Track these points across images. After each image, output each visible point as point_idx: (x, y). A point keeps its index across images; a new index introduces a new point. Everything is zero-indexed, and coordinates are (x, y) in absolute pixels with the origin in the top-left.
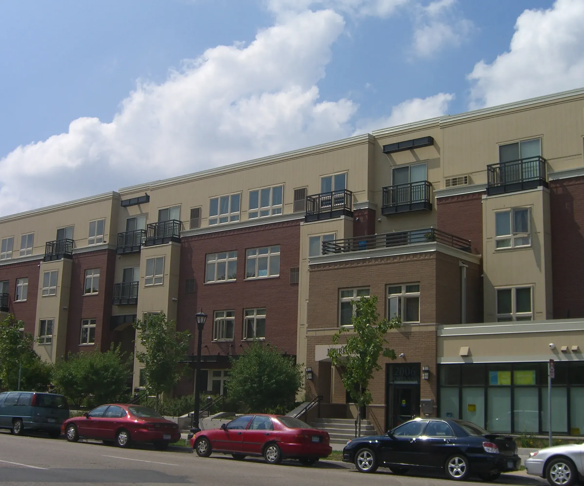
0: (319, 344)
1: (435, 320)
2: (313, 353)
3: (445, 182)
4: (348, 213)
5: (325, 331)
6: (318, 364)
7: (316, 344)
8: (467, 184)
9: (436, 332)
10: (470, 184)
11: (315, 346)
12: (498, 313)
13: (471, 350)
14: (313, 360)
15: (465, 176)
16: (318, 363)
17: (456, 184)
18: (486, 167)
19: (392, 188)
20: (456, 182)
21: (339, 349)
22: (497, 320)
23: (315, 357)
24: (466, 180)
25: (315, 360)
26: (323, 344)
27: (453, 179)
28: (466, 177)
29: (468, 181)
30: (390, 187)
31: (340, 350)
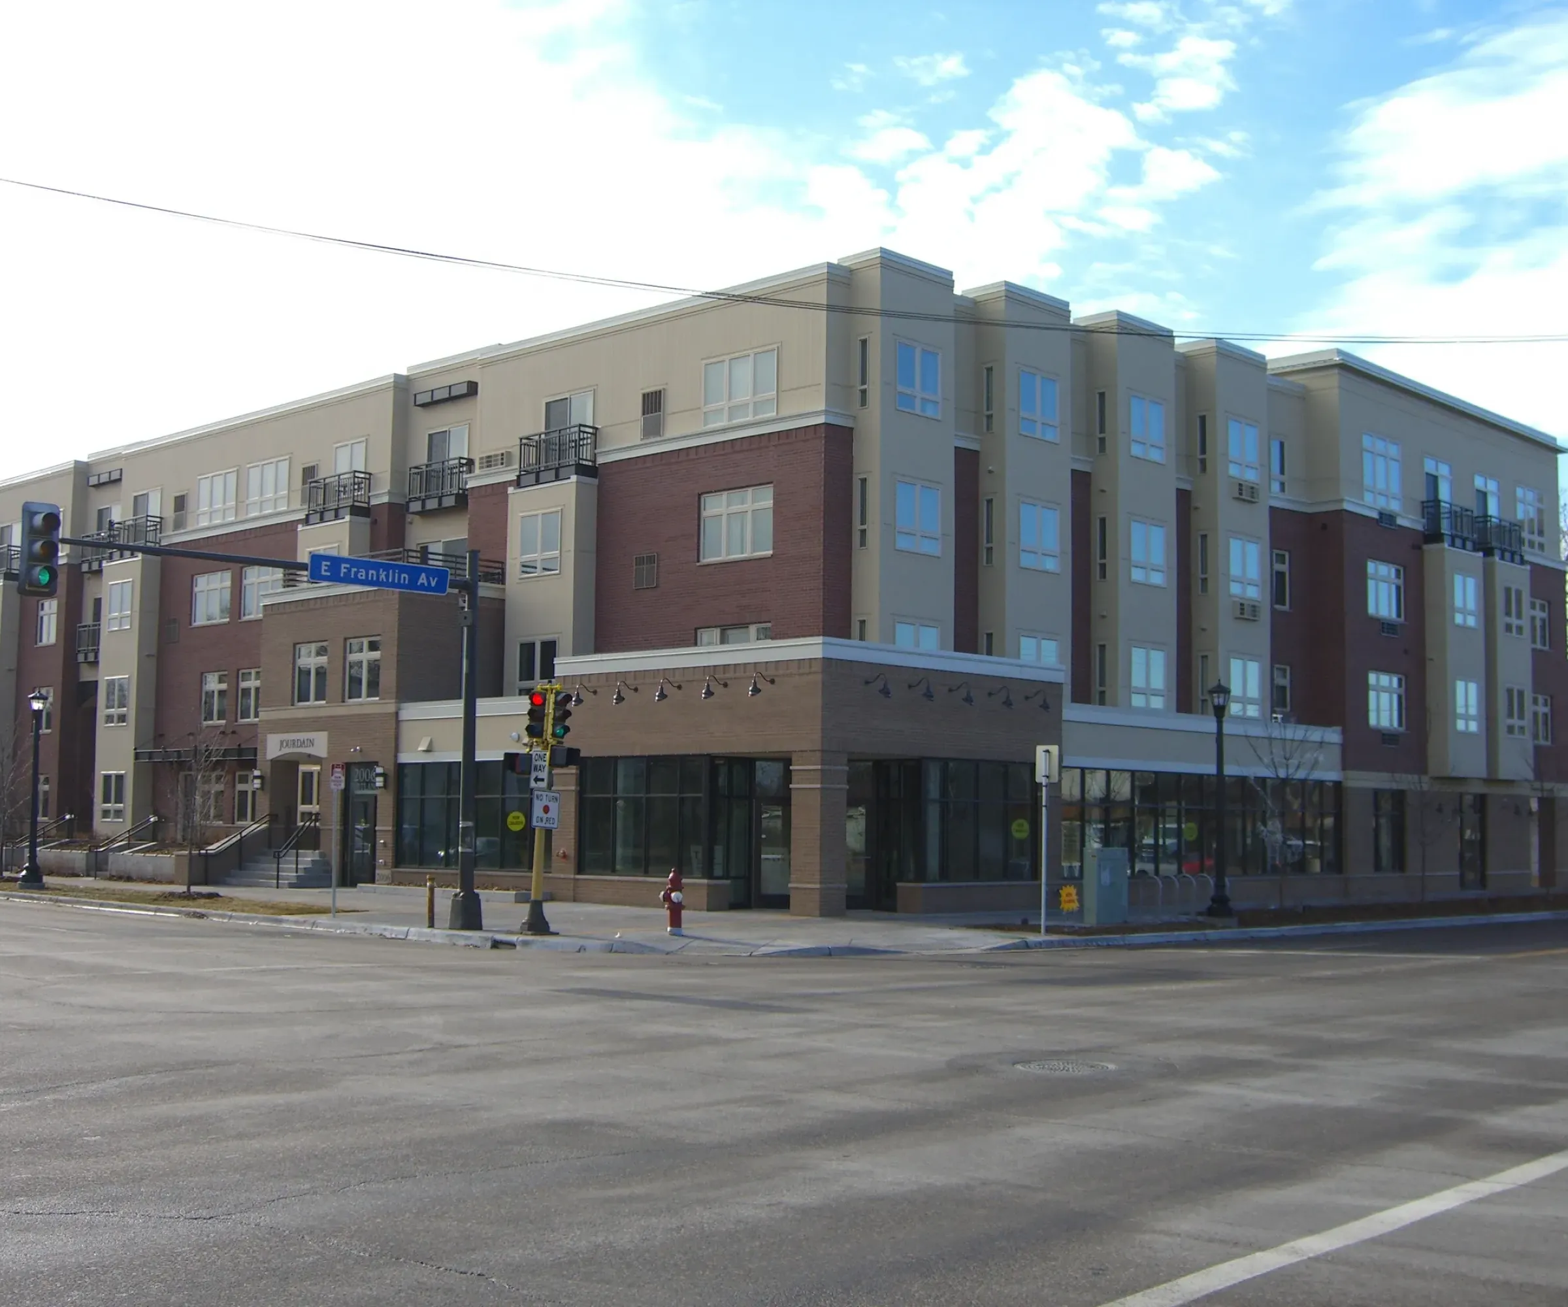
0: (271, 733)
1: (394, 695)
2: (265, 747)
3: (479, 461)
4: (360, 511)
5: (278, 712)
6: (270, 765)
7: (268, 733)
8: (504, 466)
9: (397, 714)
10: (506, 466)
11: (267, 736)
12: (520, 680)
13: (433, 740)
15: (503, 451)
16: (270, 762)
17: (492, 465)
18: (519, 441)
20: (491, 461)
22: (517, 691)
23: (266, 753)
24: (502, 459)
25: (266, 758)
26: (275, 733)
27: (488, 457)
28: (502, 454)
29: (504, 461)
31: (294, 742)
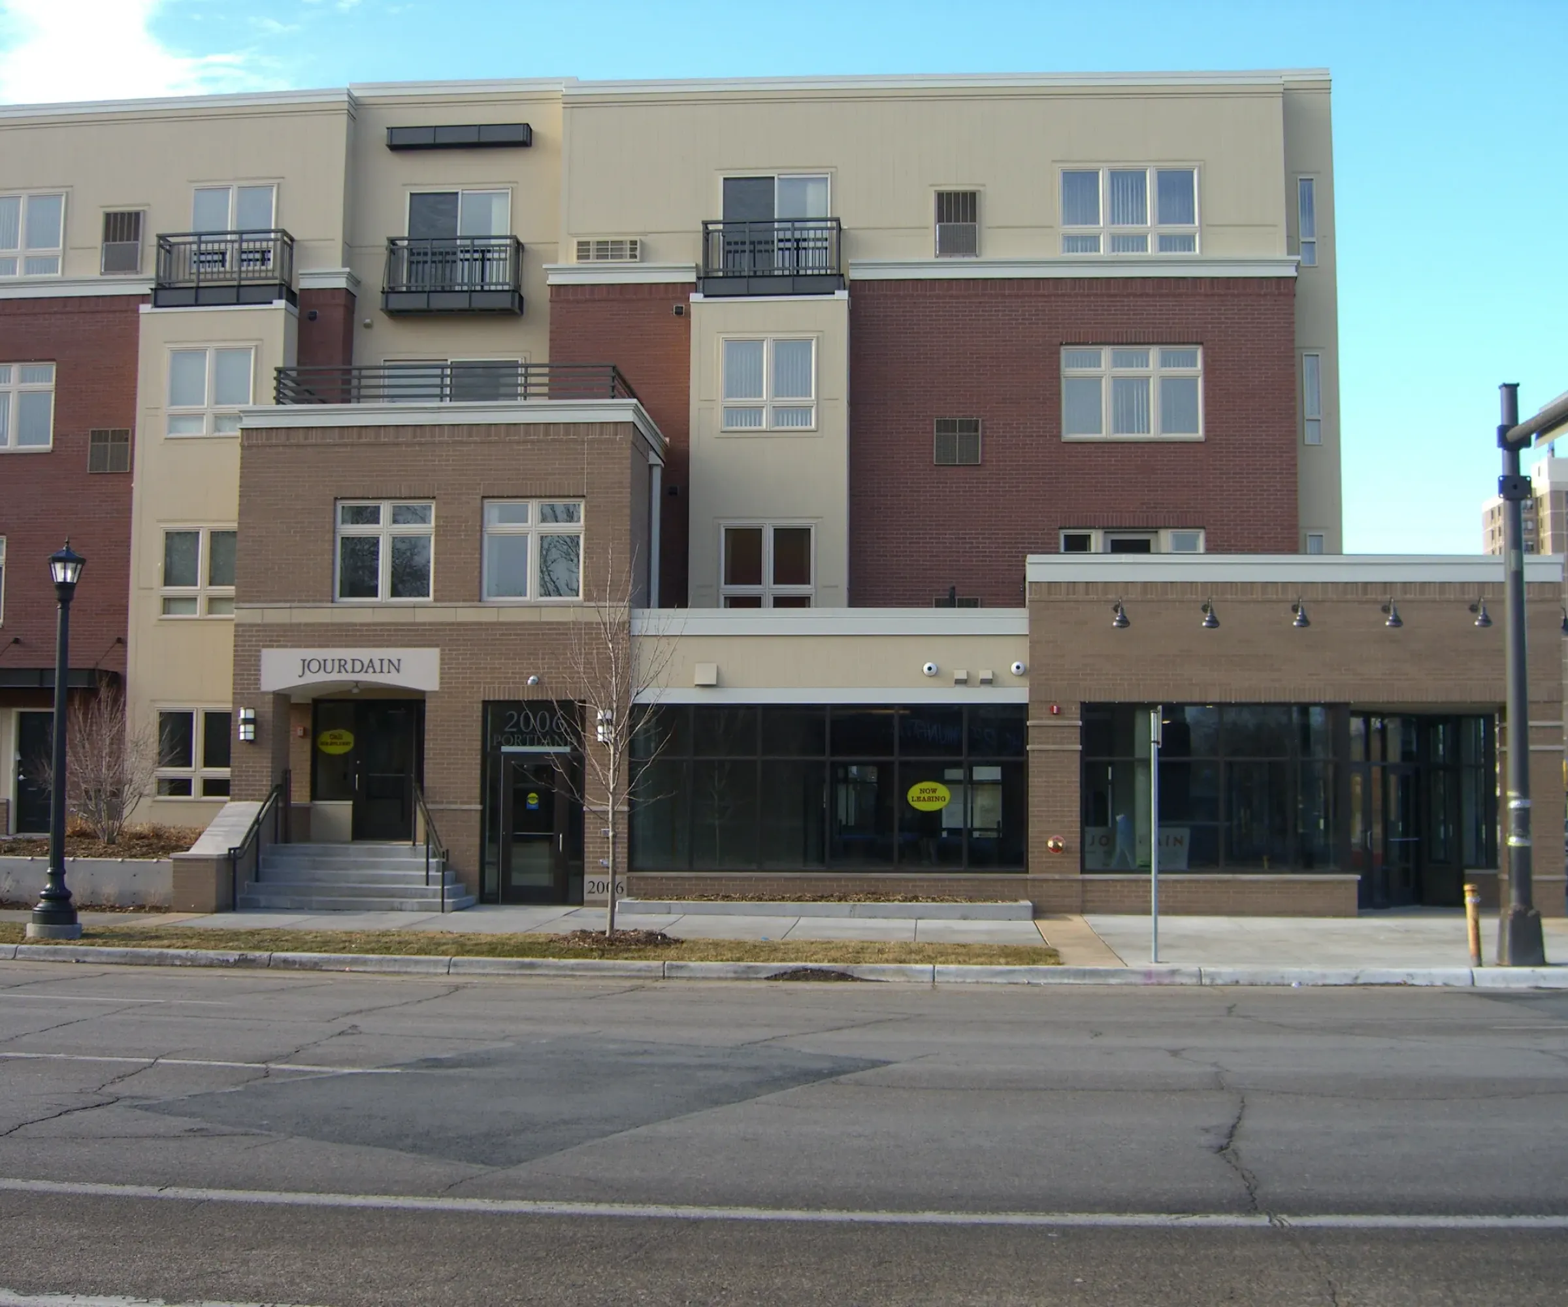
0: (272, 646)
1: (623, 595)
2: (255, 670)
3: (575, 247)
4: (292, 297)
5: (293, 610)
6: (272, 701)
7: (264, 646)
8: (638, 260)
9: (629, 624)
10: (642, 261)
11: (260, 651)
14: (255, 689)
15: (633, 238)
16: (271, 696)
17: (606, 257)
18: (701, 226)
19: (406, 243)
20: (608, 251)
21: (340, 660)
22: (722, 599)
23: (259, 680)
24: (633, 250)
25: (259, 688)
26: (285, 646)
27: (599, 243)
28: (633, 243)
29: (638, 253)
30: (403, 239)
31: (343, 663)
